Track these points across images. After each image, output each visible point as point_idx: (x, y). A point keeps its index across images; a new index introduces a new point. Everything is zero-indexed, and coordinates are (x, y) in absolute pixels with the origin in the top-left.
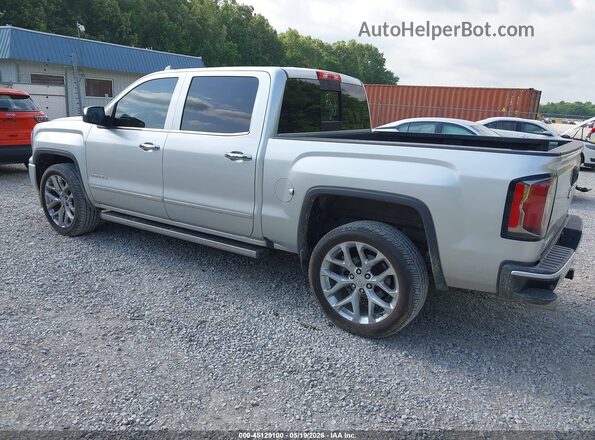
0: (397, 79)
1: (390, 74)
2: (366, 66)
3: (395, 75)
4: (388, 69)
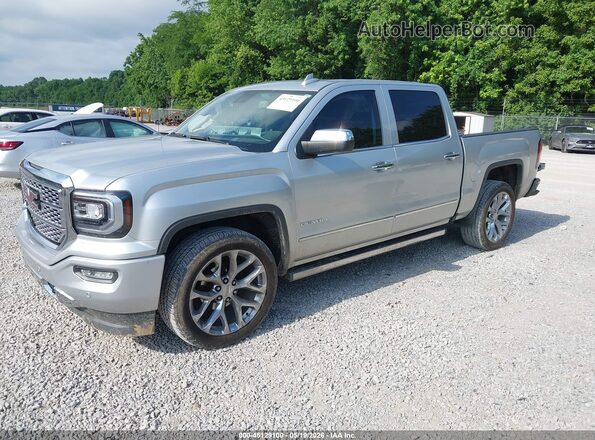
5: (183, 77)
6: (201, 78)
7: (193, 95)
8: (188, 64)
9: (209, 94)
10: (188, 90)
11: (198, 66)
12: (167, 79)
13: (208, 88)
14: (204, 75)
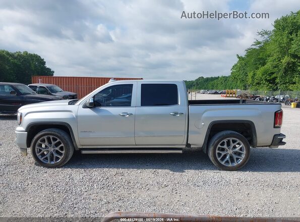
0: (53, 72)
1: (49, 69)
2: (35, 66)
3: (52, 70)
4: (47, 67)
5: (254, 74)
6: (263, 75)
7: (258, 84)
8: (257, 68)
9: (267, 83)
10: (256, 81)
11: (262, 69)
12: (247, 76)
13: (266, 80)
14: (265, 73)
